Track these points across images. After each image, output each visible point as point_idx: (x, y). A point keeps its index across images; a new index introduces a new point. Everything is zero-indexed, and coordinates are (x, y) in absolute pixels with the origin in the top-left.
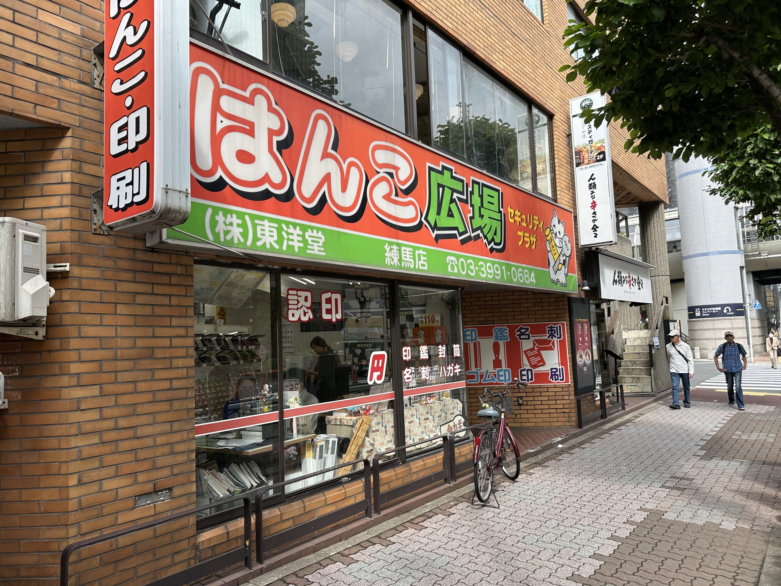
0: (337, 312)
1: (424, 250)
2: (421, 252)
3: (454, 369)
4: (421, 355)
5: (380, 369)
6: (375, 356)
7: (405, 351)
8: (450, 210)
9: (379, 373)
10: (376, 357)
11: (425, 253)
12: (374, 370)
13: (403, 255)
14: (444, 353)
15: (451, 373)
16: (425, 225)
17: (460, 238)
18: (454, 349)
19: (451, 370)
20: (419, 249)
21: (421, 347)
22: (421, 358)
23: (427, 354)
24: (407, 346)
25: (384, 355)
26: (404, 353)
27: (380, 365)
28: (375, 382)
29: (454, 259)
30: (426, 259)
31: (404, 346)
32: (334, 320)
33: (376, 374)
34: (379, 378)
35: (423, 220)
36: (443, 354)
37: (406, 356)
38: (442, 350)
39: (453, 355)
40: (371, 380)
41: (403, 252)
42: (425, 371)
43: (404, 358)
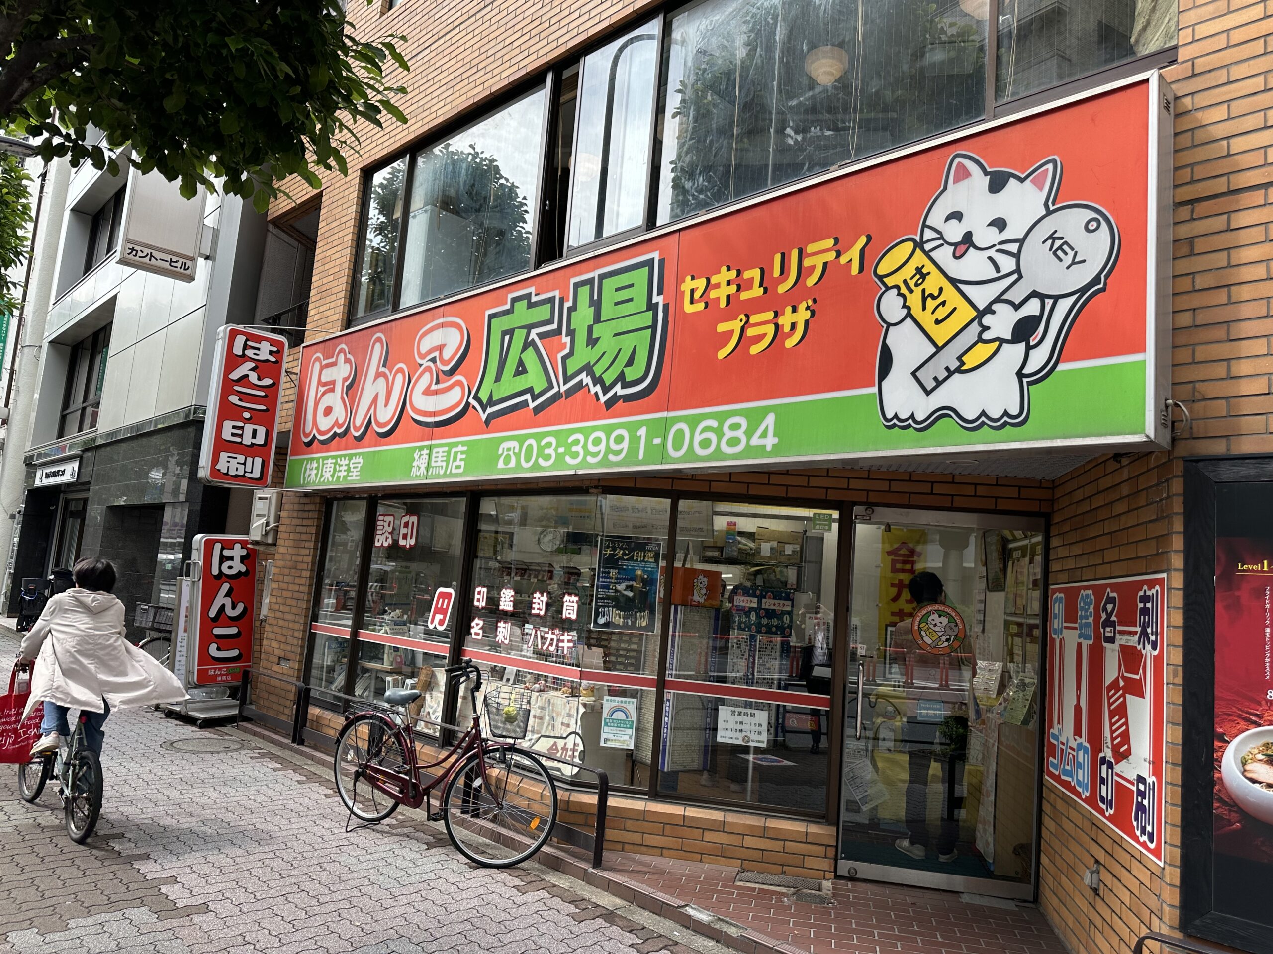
0: (411, 537)
1: (463, 444)
2: (460, 448)
3: (559, 641)
4: (501, 603)
5: (443, 611)
6: (441, 593)
7: (479, 593)
8: (521, 363)
9: (441, 616)
10: (442, 595)
11: (465, 448)
12: (438, 611)
13: (433, 459)
14: (543, 607)
15: (551, 645)
16: (474, 407)
17: (532, 405)
18: (565, 604)
19: (552, 640)
20: (456, 444)
21: (504, 590)
22: (501, 607)
23: (511, 604)
24: (484, 586)
25: (451, 594)
26: (477, 596)
27: (445, 606)
28: (435, 627)
29: (514, 444)
30: (464, 456)
31: (478, 586)
32: (408, 546)
33: (439, 617)
34: (441, 622)
35: (471, 400)
36: (539, 609)
37: (478, 600)
38: (539, 602)
39: (561, 612)
40: (432, 623)
41: (434, 455)
42: (504, 630)
43: (476, 603)
